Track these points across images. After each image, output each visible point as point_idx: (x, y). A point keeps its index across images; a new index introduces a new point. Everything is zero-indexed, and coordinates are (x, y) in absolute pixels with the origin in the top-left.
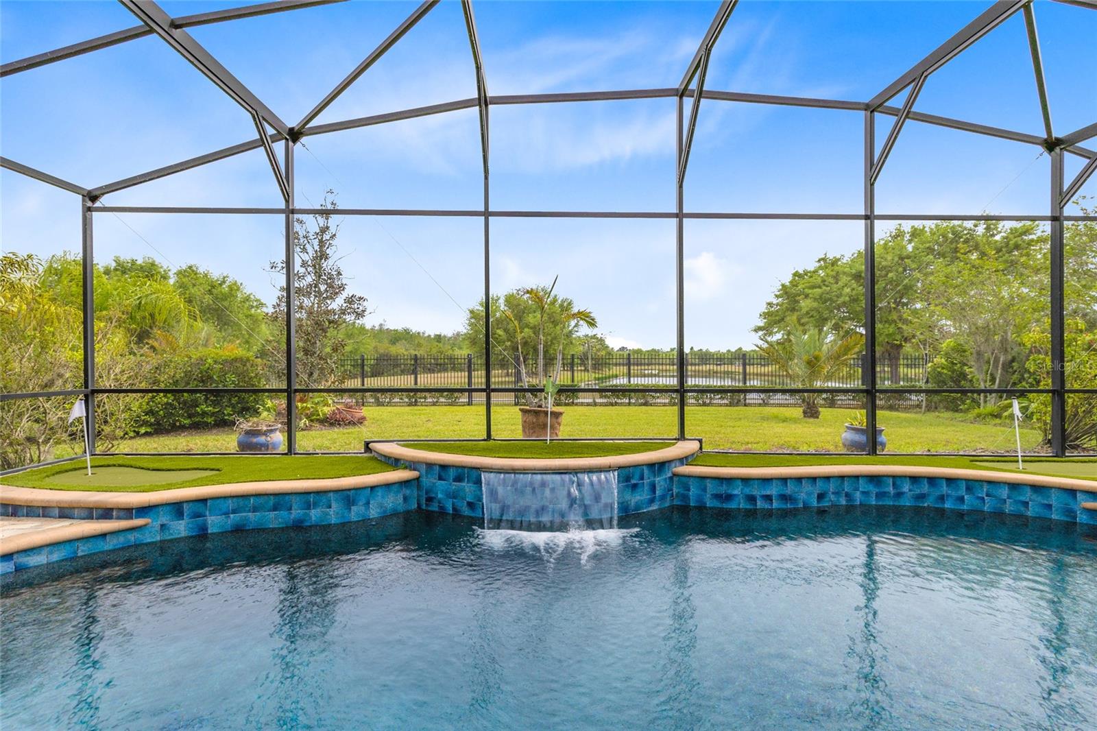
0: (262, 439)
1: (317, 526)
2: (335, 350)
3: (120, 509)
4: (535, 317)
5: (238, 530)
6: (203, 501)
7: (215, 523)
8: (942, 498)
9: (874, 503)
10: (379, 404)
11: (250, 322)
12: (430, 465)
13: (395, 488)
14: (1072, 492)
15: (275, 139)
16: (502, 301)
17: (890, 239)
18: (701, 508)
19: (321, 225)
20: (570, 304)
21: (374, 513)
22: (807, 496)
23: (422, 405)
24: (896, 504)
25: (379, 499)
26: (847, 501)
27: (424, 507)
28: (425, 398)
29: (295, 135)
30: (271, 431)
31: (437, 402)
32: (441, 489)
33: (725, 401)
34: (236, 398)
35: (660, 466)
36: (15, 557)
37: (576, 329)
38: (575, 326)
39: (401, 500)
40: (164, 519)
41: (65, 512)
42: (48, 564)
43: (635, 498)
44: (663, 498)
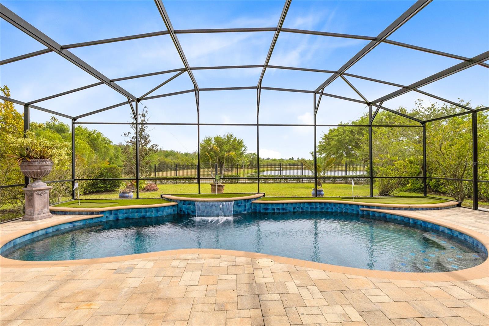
0: (127, 195)
1: (148, 217)
2: (147, 164)
3: (96, 212)
4: (227, 147)
5: (127, 218)
6: (117, 210)
7: (121, 216)
8: (328, 209)
9: (309, 210)
10: (162, 183)
11: (106, 150)
12: (181, 201)
13: (171, 207)
14: (358, 205)
15: (133, 101)
16: (213, 140)
17: (366, 116)
18: (260, 212)
19: (142, 119)
20: (242, 141)
21: (165, 214)
23: (179, 184)
24: (316, 210)
25: (166, 210)
26: (302, 210)
27: (179, 213)
28: (180, 181)
29: (139, 100)
30: (130, 192)
31: (185, 182)
32: (184, 207)
33: (295, 181)
34: (111, 182)
35: (248, 200)
36: (73, 223)
37: (244, 151)
38: (244, 150)
39: (172, 211)
40: (107, 215)
41: (80, 213)
42: (80, 225)
43: (239, 209)
44: (248, 209)
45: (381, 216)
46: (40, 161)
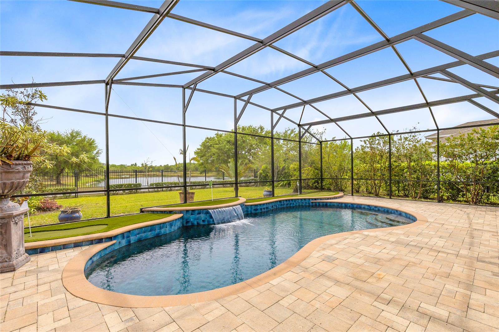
1: (163, 235)
3: (107, 238)
7: (133, 238)
8: (291, 204)
12: (187, 211)
14: (309, 199)
21: (176, 228)
22: (270, 207)
24: (284, 206)
27: (185, 225)
32: (192, 218)
39: (180, 223)
40: (120, 239)
45: (324, 205)
46: (25, 164)
